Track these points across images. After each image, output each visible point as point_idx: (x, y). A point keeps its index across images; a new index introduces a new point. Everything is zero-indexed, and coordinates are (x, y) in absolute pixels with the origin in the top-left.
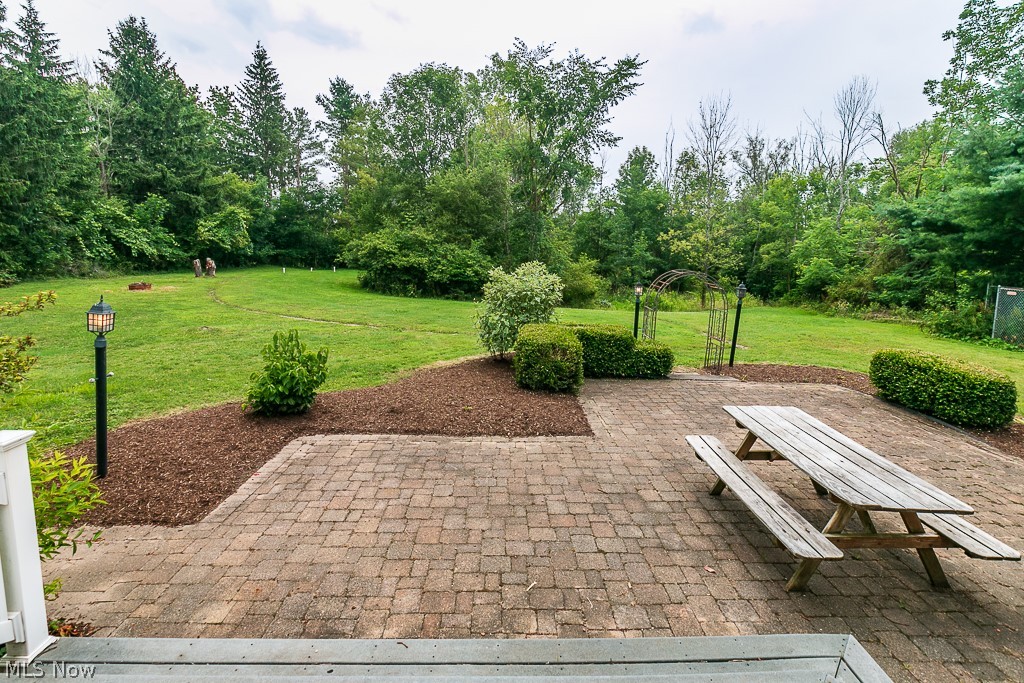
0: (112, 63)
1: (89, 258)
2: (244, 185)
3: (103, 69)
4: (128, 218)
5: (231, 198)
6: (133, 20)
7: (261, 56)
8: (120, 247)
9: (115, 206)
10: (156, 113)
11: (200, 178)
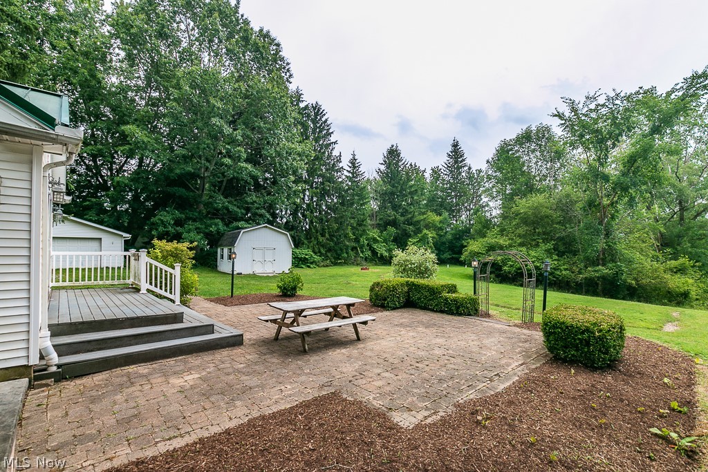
0: (383, 168)
1: (361, 257)
2: (434, 218)
3: (379, 171)
4: (379, 239)
5: (427, 227)
6: (393, 146)
7: (455, 145)
8: (374, 252)
9: (374, 233)
10: (397, 187)
11: (413, 217)
